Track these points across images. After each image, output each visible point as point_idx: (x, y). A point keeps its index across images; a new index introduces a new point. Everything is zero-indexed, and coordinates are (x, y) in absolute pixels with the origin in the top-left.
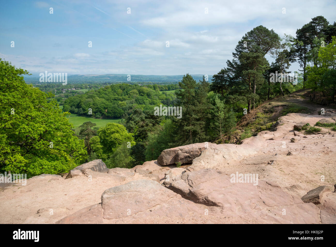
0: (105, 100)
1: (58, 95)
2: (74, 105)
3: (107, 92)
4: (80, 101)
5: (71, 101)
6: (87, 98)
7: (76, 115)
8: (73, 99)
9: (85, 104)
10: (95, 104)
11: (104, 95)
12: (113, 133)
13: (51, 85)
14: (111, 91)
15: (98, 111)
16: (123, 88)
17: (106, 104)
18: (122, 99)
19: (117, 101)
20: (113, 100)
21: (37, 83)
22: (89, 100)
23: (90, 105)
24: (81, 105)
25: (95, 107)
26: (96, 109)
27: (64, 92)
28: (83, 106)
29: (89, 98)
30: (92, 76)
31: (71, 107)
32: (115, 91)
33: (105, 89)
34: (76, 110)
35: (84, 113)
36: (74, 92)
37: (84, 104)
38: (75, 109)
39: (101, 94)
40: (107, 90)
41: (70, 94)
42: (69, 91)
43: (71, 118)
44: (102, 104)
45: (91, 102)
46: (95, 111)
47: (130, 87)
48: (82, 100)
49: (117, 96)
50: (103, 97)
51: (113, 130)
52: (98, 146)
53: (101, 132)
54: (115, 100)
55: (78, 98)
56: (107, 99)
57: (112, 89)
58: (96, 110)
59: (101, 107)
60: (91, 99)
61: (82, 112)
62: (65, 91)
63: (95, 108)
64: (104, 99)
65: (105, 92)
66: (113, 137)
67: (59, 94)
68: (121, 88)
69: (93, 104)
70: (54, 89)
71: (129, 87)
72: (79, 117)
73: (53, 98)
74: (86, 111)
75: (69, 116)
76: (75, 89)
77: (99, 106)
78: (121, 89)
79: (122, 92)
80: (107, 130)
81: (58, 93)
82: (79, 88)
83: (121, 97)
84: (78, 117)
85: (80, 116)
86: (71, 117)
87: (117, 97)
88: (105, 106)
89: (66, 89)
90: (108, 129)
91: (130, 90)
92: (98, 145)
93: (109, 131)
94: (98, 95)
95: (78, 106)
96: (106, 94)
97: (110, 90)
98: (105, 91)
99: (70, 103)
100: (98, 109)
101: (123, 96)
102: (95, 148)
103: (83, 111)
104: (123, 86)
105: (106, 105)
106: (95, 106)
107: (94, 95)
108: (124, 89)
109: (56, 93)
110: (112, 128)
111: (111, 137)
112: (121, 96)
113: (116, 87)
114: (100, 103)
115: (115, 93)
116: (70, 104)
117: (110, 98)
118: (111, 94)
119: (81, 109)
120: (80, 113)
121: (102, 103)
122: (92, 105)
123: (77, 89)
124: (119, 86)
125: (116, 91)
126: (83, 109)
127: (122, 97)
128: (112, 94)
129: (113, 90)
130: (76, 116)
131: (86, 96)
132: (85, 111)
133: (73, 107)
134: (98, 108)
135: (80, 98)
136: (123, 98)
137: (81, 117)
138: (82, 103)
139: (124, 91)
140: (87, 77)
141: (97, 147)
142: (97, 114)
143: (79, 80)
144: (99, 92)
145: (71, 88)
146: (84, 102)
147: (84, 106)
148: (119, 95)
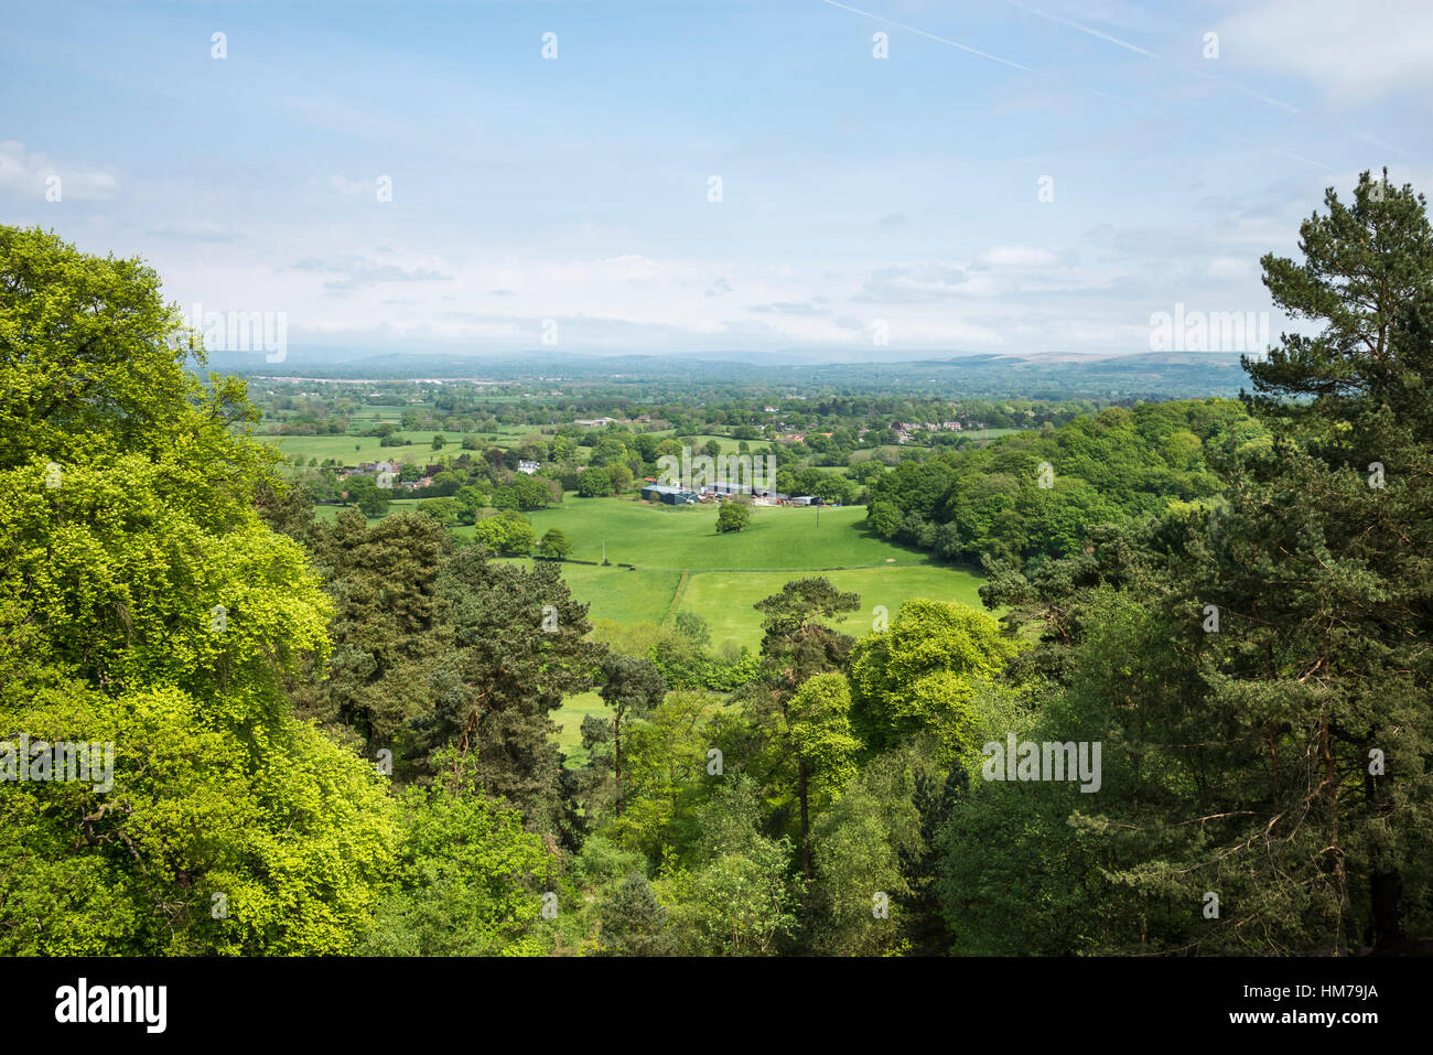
0: (1090, 487)
1: (867, 453)
2: (920, 505)
3: (1105, 444)
4: (953, 486)
5: (910, 481)
6: (987, 471)
7: (924, 556)
8: (922, 470)
9: (973, 504)
10: (1031, 505)
11: (1085, 458)
12: (931, 664)
13: (850, 404)
14: (1131, 437)
15: (1039, 543)
16: (1206, 425)
17: (1091, 509)
18: (1191, 488)
19: (1158, 496)
20: (1136, 487)
21: (792, 393)
22: (999, 479)
23: (999, 510)
24: (955, 504)
25: (1027, 522)
26: (1032, 531)
27: (903, 438)
28: (966, 512)
29: (999, 469)
30: (1067, 359)
31: (906, 511)
32: (1154, 439)
33: (1101, 426)
34: (927, 528)
35: (964, 551)
36: (951, 443)
37: (968, 501)
38: (923, 525)
39: (1072, 455)
40: (1106, 431)
41: (928, 450)
42: (929, 436)
43: (899, 568)
44: (1069, 508)
45: (1006, 492)
46: (1023, 546)
47: (1251, 419)
48: (962, 481)
49: (1161, 469)
50: (1080, 472)
51: (931, 647)
52: (835, 739)
53: (868, 654)
54: (1149, 488)
55: (948, 468)
56: (1101, 484)
57: (1141, 426)
58: (1031, 541)
59: (1059, 522)
60: (1013, 479)
61: (957, 545)
62: (911, 432)
63: (1026, 525)
64: (1082, 482)
65: (1092, 443)
66: (922, 693)
67: (876, 446)
68: (1195, 422)
69: (1020, 506)
70: (862, 420)
71: (1244, 419)
72: (938, 570)
73: (845, 464)
74: (975, 539)
75: (889, 561)
76: (958, 426)
77: (1047, 517)
78: (1194, 431)
79: (1200, 445)
80: (896, 643)
81: (873, 440)
82: (980, 422)
83: (1183, 477)
84: (930, 568)
85: (943, 567)
86: (896, 564)
87: (1161, 476)
88: (1082, 519)
89: (915, 426)
90: (905, 636)
91: (1249, 438)
92: (832, 729)
93: (910, 649)
94: (1054, 460)
95: (941, 511)
96: (1097, 454)
97: (1126, 432)
98: (1098, 434)
99: (900, 490)
100: (1040, 534)
101: (1198, 470)
102: (813, 746)
103: (961, 539)
104: (1206, 415)
105: (1087, 515)
106: (1026, 515)
107: (1030, 458)
108: (1214, 433)
109: (861, 440)
110: (929, 635)
111: (913, 696)
112: (1190, 469)
113: (1165, 419)
114: (1059, 502)
115: (1153, 453)
116: (901, 497)
117: (1120, 476)
118: (1127, 455)
119: (951, 526)
120: (947, 548)
121: (1072, 503)
122: (1011, 513)
123: (970, 425)
124: (1185, 409)
125: (1163, 438)
126: (959, 530)
127: (1192, 474)
128: (1135, 453)
129: (1141, 433)
130: (924, 563)
131: (989, 461)
132: (973, 542)
133: (915, 513)
134: (1041, 527)
135: (955, 468)
136: (1195, 481)
137: (945, 571)
138: (962, 498)
139: (1212, 442)
140: (1034, 369)
141: (824, 745)
142: (1032, 560)
143: (992, 382)
144: (1062, 443)
145: (941, 422)
146: (970, 491)
147: (968, 510)
148: (1179, 461)
